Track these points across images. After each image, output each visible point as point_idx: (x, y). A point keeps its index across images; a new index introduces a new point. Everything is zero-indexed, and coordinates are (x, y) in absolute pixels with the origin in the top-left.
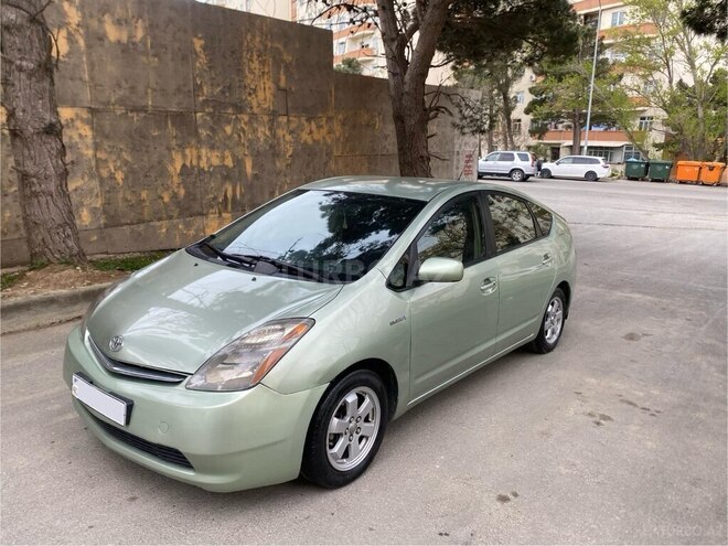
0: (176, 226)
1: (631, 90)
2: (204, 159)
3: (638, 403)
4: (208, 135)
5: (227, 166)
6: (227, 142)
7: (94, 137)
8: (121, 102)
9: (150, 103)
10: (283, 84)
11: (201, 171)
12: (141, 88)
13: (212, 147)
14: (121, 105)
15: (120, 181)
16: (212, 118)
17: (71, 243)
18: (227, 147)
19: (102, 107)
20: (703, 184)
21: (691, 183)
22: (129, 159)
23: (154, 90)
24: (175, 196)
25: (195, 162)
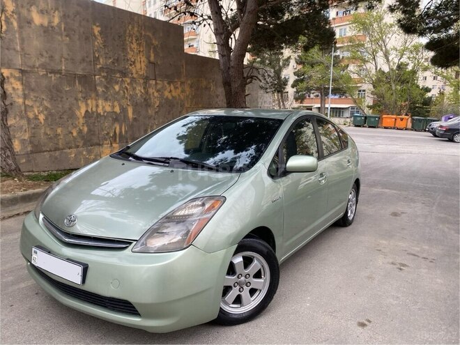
0: (81, 153)
1: (354, 73)
2: (101, 107)
3: (419, 255)
4: (103, 91)
5: (116, 113)
6: (116, 96)
7: (23, 90)
8: (43, 66)
9: (63, 68)
10: (152, 59)
11: (99, 115)
12: (57, 57)
13: (106, 99)
14: (43, 69)
15: (43, 121)
16: (106, 79)
17: (10, 162)
18: (116, 99)
19: (29, 69)
20: (398, 129)
21: (391, 128)
22: (49, 106)
23: (66, 59)
24: (80, 132)
25: (94, 109)
